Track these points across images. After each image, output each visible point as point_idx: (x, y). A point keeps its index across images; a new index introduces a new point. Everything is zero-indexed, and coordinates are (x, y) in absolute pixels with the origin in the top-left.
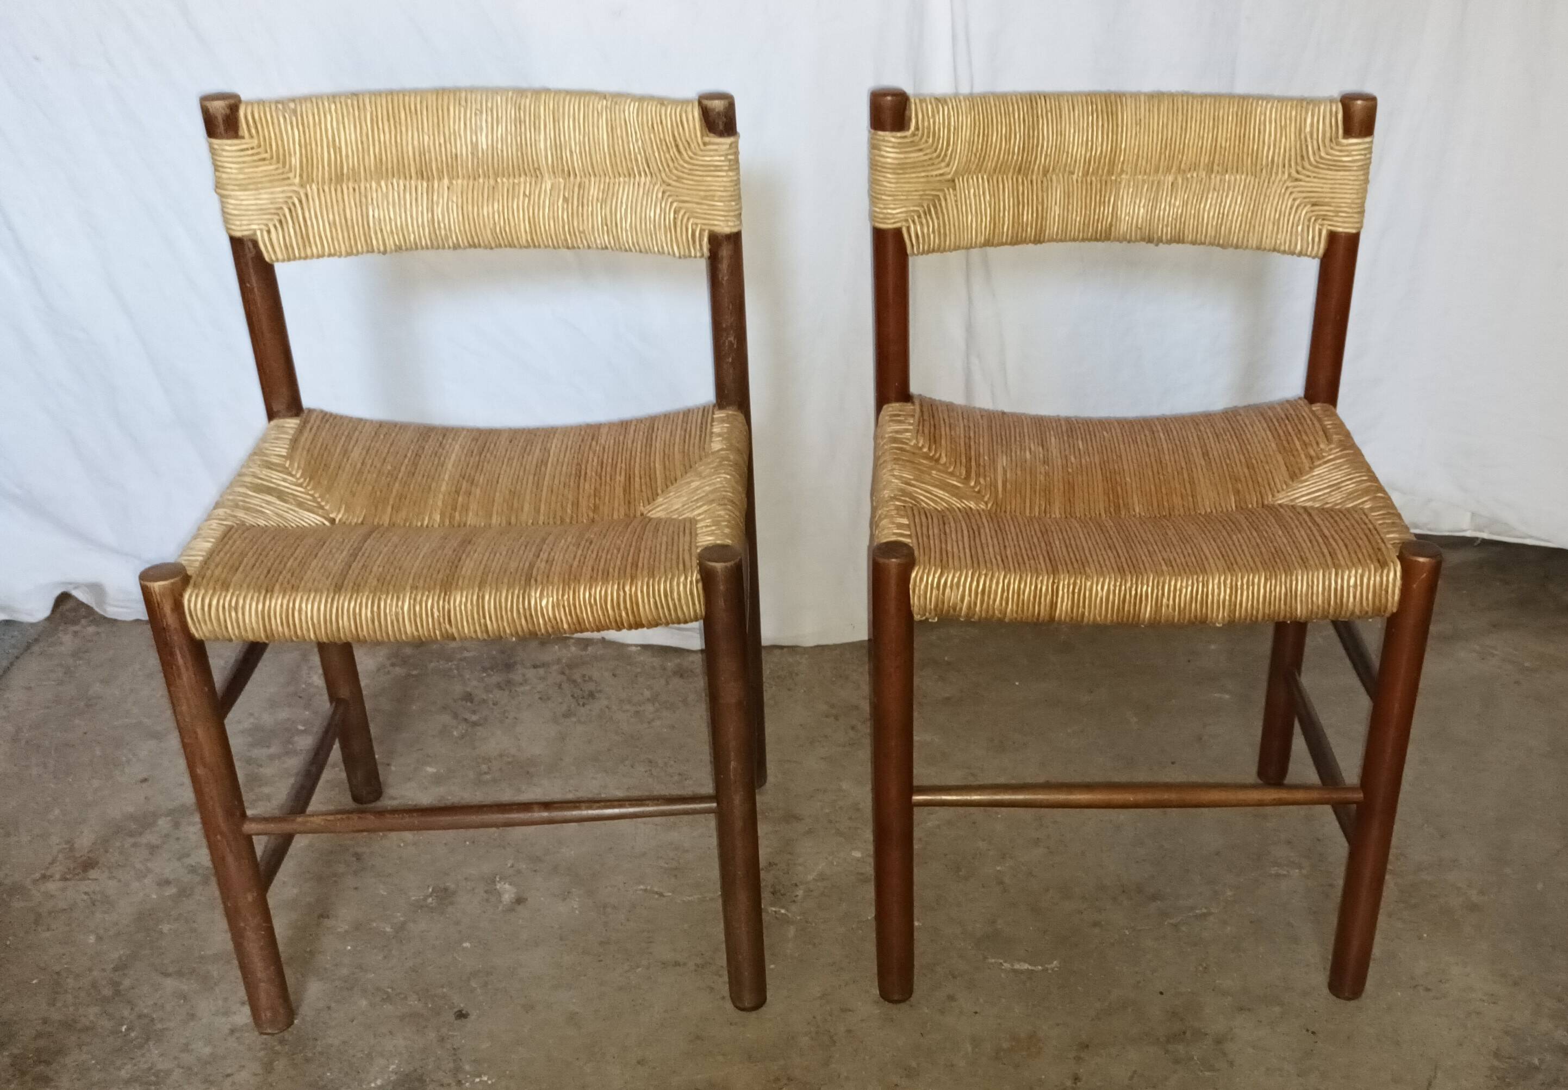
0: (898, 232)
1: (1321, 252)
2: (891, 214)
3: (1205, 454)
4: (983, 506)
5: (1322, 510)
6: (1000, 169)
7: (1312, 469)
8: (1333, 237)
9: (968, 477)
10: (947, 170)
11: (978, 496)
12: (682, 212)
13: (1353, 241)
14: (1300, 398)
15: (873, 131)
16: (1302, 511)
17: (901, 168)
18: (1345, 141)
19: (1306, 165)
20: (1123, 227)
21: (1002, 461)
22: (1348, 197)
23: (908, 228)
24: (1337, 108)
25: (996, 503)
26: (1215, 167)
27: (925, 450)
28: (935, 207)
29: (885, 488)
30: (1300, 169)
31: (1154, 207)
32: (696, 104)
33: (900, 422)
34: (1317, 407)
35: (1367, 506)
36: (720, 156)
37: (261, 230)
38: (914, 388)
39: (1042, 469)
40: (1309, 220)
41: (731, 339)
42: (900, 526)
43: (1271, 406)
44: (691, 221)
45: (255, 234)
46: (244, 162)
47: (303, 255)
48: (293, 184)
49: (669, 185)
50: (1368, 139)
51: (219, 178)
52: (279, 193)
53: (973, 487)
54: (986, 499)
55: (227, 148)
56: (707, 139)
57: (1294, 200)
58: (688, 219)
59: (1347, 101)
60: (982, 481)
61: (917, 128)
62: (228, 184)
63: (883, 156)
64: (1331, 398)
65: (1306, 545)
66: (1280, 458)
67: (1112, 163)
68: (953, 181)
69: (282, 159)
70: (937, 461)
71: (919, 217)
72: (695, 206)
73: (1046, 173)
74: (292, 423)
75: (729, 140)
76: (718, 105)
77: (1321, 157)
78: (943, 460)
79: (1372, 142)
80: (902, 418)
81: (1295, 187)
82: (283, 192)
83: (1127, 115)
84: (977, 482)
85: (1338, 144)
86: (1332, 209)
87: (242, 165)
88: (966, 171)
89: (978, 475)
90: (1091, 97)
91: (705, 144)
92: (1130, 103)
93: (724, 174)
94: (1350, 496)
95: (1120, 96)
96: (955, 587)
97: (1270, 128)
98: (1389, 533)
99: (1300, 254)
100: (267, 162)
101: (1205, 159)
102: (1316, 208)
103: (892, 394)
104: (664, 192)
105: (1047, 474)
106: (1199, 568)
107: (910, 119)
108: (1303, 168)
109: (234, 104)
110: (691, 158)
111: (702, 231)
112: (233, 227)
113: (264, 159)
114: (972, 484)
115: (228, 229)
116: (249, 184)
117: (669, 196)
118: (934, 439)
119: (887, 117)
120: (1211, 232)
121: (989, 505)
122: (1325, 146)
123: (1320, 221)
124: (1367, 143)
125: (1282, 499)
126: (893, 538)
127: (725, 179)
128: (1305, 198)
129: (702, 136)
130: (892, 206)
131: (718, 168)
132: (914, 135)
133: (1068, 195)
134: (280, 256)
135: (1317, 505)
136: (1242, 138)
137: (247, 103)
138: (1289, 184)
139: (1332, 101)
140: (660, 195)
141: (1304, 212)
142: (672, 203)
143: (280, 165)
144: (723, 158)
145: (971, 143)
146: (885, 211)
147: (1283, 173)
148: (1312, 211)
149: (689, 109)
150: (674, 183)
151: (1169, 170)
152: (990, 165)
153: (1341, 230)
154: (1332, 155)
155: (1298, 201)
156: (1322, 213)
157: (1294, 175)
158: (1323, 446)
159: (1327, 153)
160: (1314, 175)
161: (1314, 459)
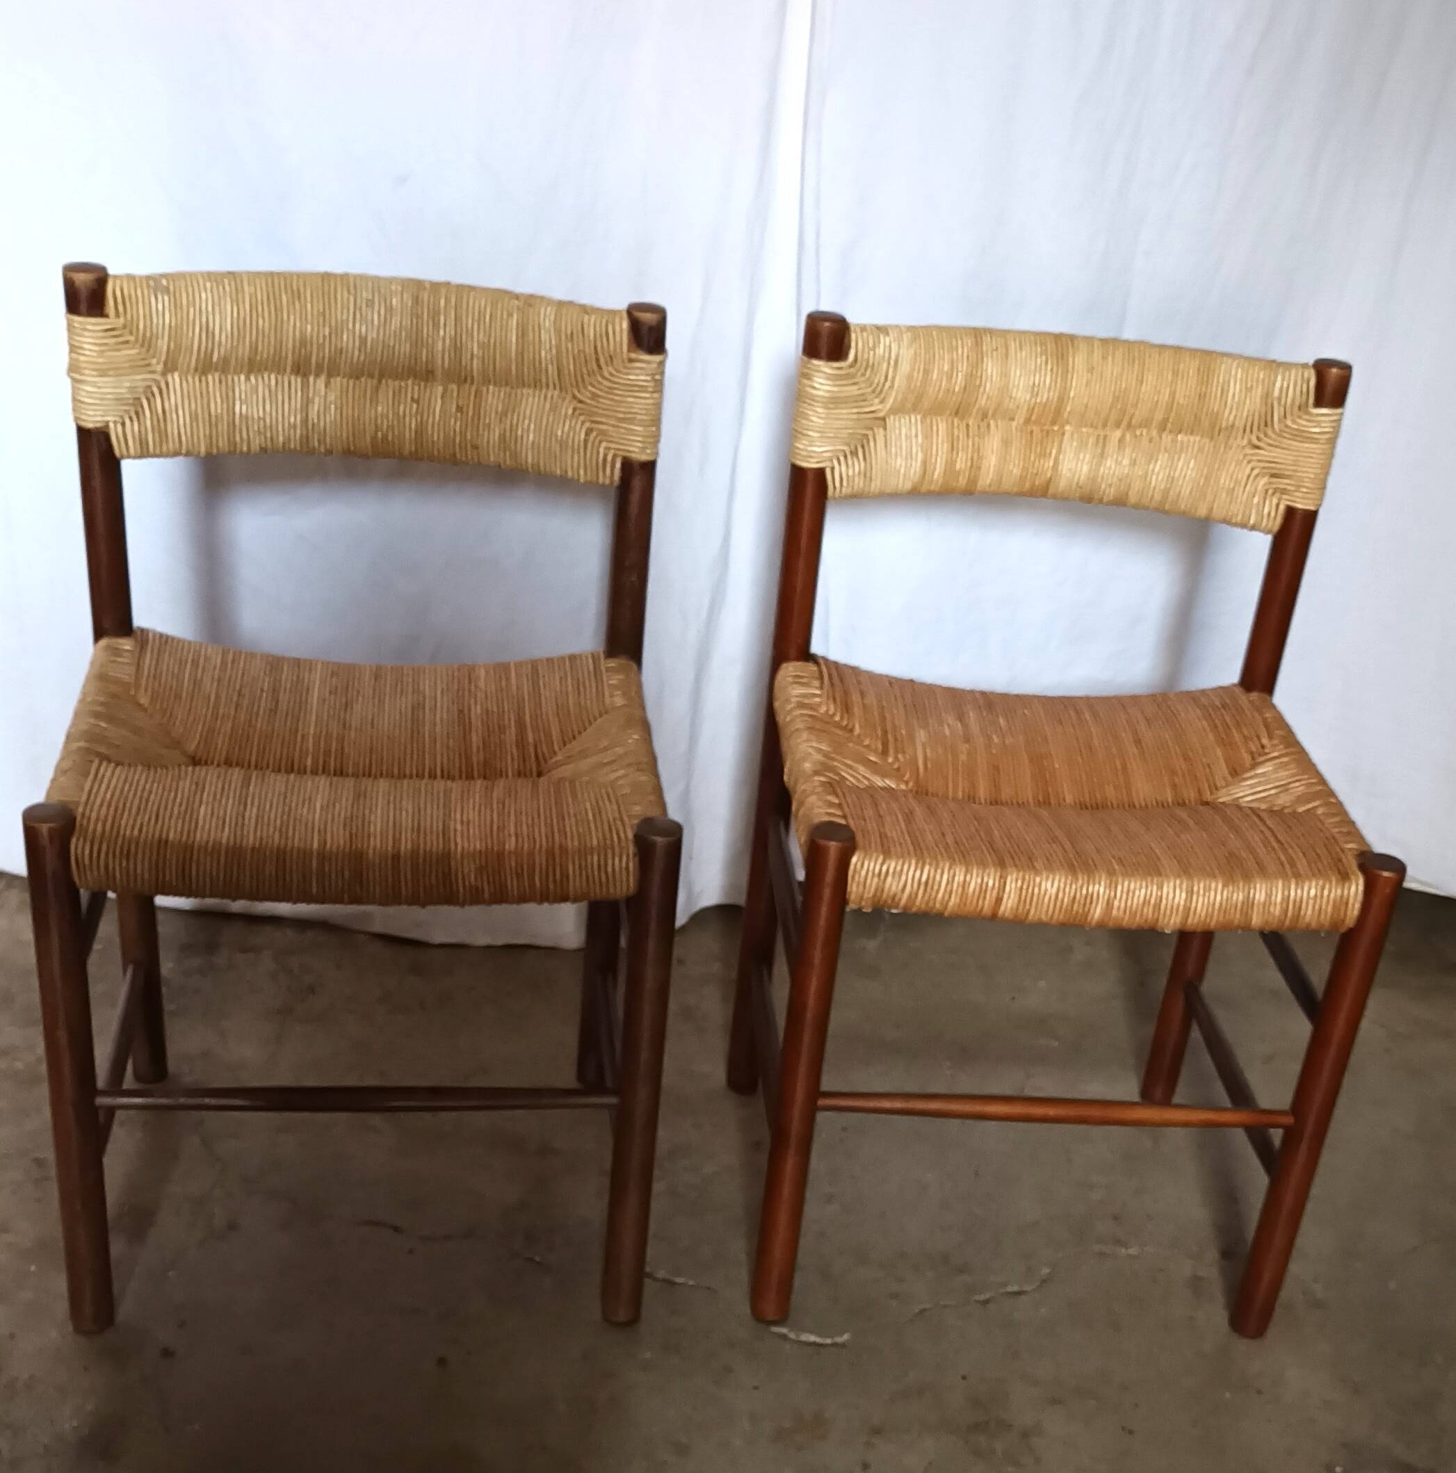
0: (820, 473)
1: (1276, 527)
2: (815, 452)
3: (1138, 742)
4: (903, 787)
5: (1271, 811)
6: (937, 409)
7: (1255, 765)
8: (1290, 512)
9: (885, 753)
10: (880, 407)
11: (898, 774)
12: (594, 434)
13: (1310, 518)
14: (1234, 685)
15: (805, 359)
16: (1249, 812)
17: (834, 402)
18: (1315, 411)
19: (1270, 432)
20: (1062, 484)
21: (921, 736)
22: (1309, 472)
23: (833, 469)
24: (1309, 374)
25: (917, 782)
26: (1169, 425)
27: (837, 718)
28: (863, 447)
29: (804, 759)
30: (1262, 436)
31: (1099, 464)
32: (625, 315)
33: (803, 684)
34: (1254, 696)
35: (1320, 811)
36: (647, 375)
37: (115, 422)
38: (816, 647)
39: (964, 747)
40: (1266, 494)
41: (634, 579)
42: (831, 805)
43: (1203, 692)
44: (604, 444)
45: (107, 426)
46: (106, 344)
47: (158, 452)
48: (153, 372)
49: (581, 402)
50: (1339, 411)
51: (77, 360)
52: (140, 379)
53: (892, 764)
54: (905, 779)
55: (90, 327)
56: (633, 355)
57: (1252, 469)
58: (600, 442)
59: (1322, 367)
60: (900, 756)
61: (856, 360)
62: (85, 368)
63: (814, 388)
64: (1268, 686)
65: (1261, 851)
66: (1219, 752)
67: (1058, 412)
68: (884, 419)
69: (147, 343)
70: (851, 731)
71: (846, 457)
72: (611, 428)
73: (985, 416)
74: (126, 644)
75: (657, 358)
76: (648, 317)
77: (1287, 426)
78: (857, 730)
79: (1342, 413)
80: (805, 680)
81: (1252, 455)
82: (144, 380)
83: (1079, 360)
84: (896, 759)
85: (1307, 413)
86: (1293, 482)
87: (103, 348)
88: (898, 410)
89: (896, 752)
90: (1041, 338)
91: (631, 360)
92: (1083, 347)
93: (648, 395)
94: (1301, 799)
95: (1072, 338)
96: (897, 875)
97: (1235, 389)
98: (1347, 842)
99: (1253, 528)
100: (131, 346)
101: (1159, 416)
102: (1274, 480)
103: (793, 652)
104: (575, 409)
105: (969, 754)
106: (1151, 869)
107: (849, 347)
108: (1266, 435)
109: (100, 277)
110: (611, 374)
111: (615, 456)
112: (83, 417)
113: (127, 342)
114: (890, 760)
115: (76, 419)
116: (109, 370)
117: (580, 414)
118: (847, 708)
119: (824, 345)
120: (1157, 497)
121: (911, 784)
122: (1292, 414)
123: (1278, 495)
124: (1336, 414)
125: (1223, 797)
126: (826, 819)
127: (648, 401)
128: (1264, 468)
129: (629, 351)
130: (818, 444)
131: (643, 389)
132: (851, 366)
133: (1006, 443)
134: (132, 451)
135: (1263, 806)
136: (1202, 397)
137: (115, 277)
138: (1249, 451)
139: (1305, 366)
140: (570, 411)
141: (1262, 484)
142: (583, 423)
143: (144, 350)
144: (649, 378)
145: (910, 378)
146: (809, 449)
147: (1243, 438)
148: (1270, 483)
149: (617, 320)
150: (589, 401)
151: (1118, 425)
152: (926, 404)
153: (1299, 506)
154: (1298, 424)
155: (1256, 472)
156: (1282, 486)
157: (1255, 442)
158: (1265, 741)
159: (1294, 422)
160: (1277, 444)
161: (1256, 755)
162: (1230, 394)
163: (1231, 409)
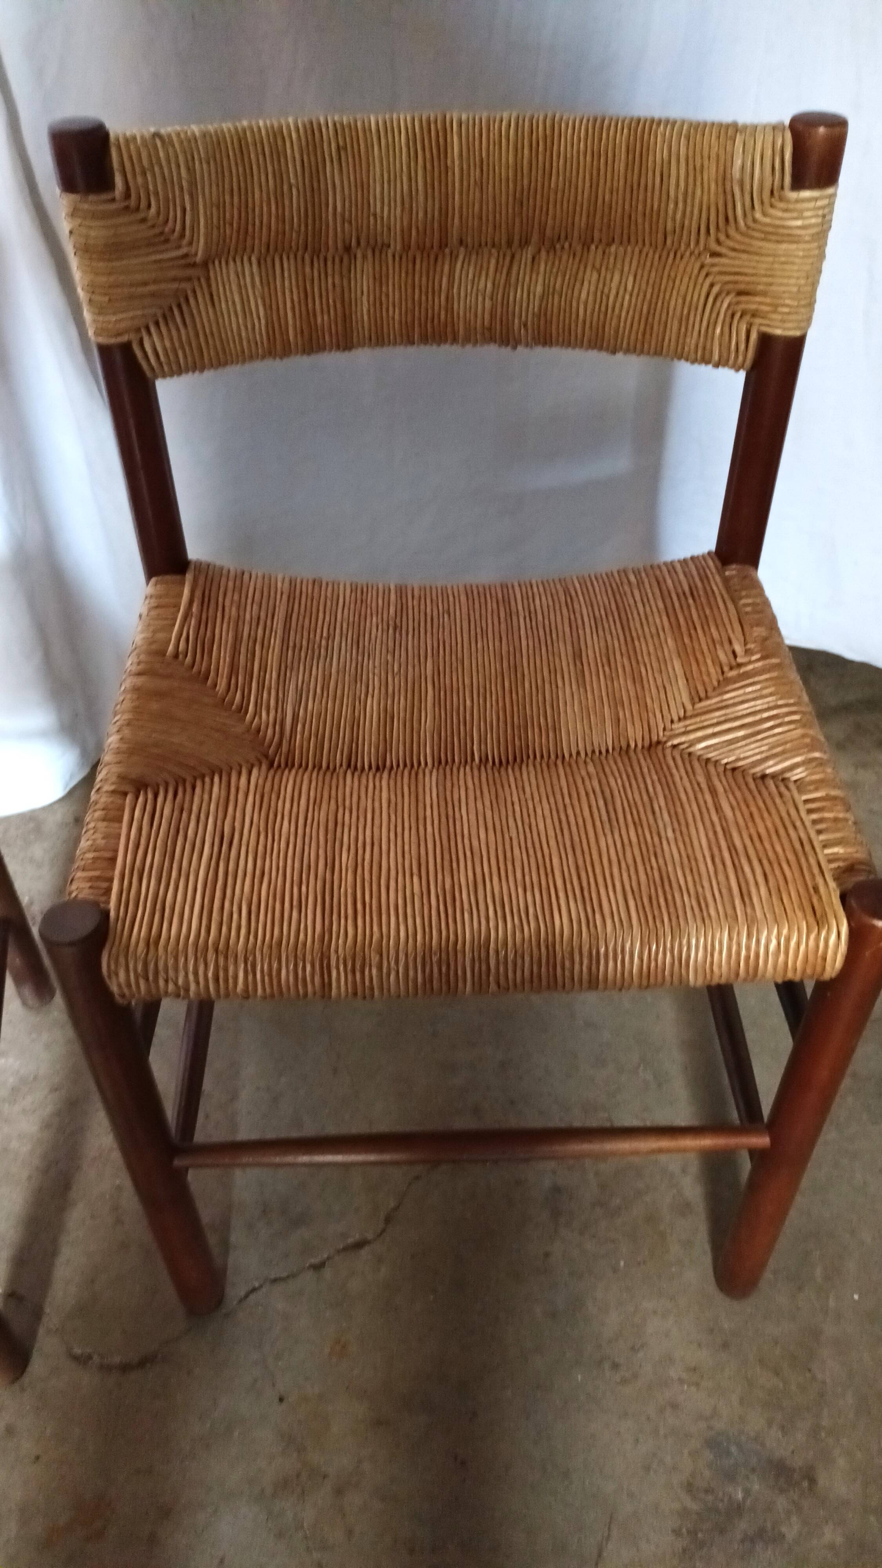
0: (126, 349)
1: (749, 362)
7: (722, 686)
8: (766, 343)
13: (793, 348)
16: (706, 764)
18: (793, 195)
19: (732, 232)
23: (141, 340)
24: (783, 140)
28: (179, 306)
30: (722, 238)
34: (732, 571)
40: (733, 316)
50: (830, 191)
57: (712, 284)
59: (800, 126)
64: (753, 557)
66: (678, 663)
68: (204, 266)
71: (157, 324)
77: (755, 221)
79: (834, 195)
81: (710, 265)
85: (781, 199)
86: (767, 300)
102: (742, 299)
108: (728, 236)
122: (762, 203)
123: (747, 318)
124: (825, 197)
128: (727, 283)
130: (110, 310)
132: (122, 197)
136: (634, 188)
138: (706, 260)
139: (776, 128)
141: (725, 305)
146: (101, 318)
147: (698, 242)
148: (737, 303)
151: (526, 243)
153: (778, 332)
154: (770, 216)
155: (715, 290)
156: (753, 307)
157: (714, 246)
158: (738, 648)
159: (765, 214)
160: (742, 247)
161: (726, 669)
162: (673, 181)
163: (676, 204)
